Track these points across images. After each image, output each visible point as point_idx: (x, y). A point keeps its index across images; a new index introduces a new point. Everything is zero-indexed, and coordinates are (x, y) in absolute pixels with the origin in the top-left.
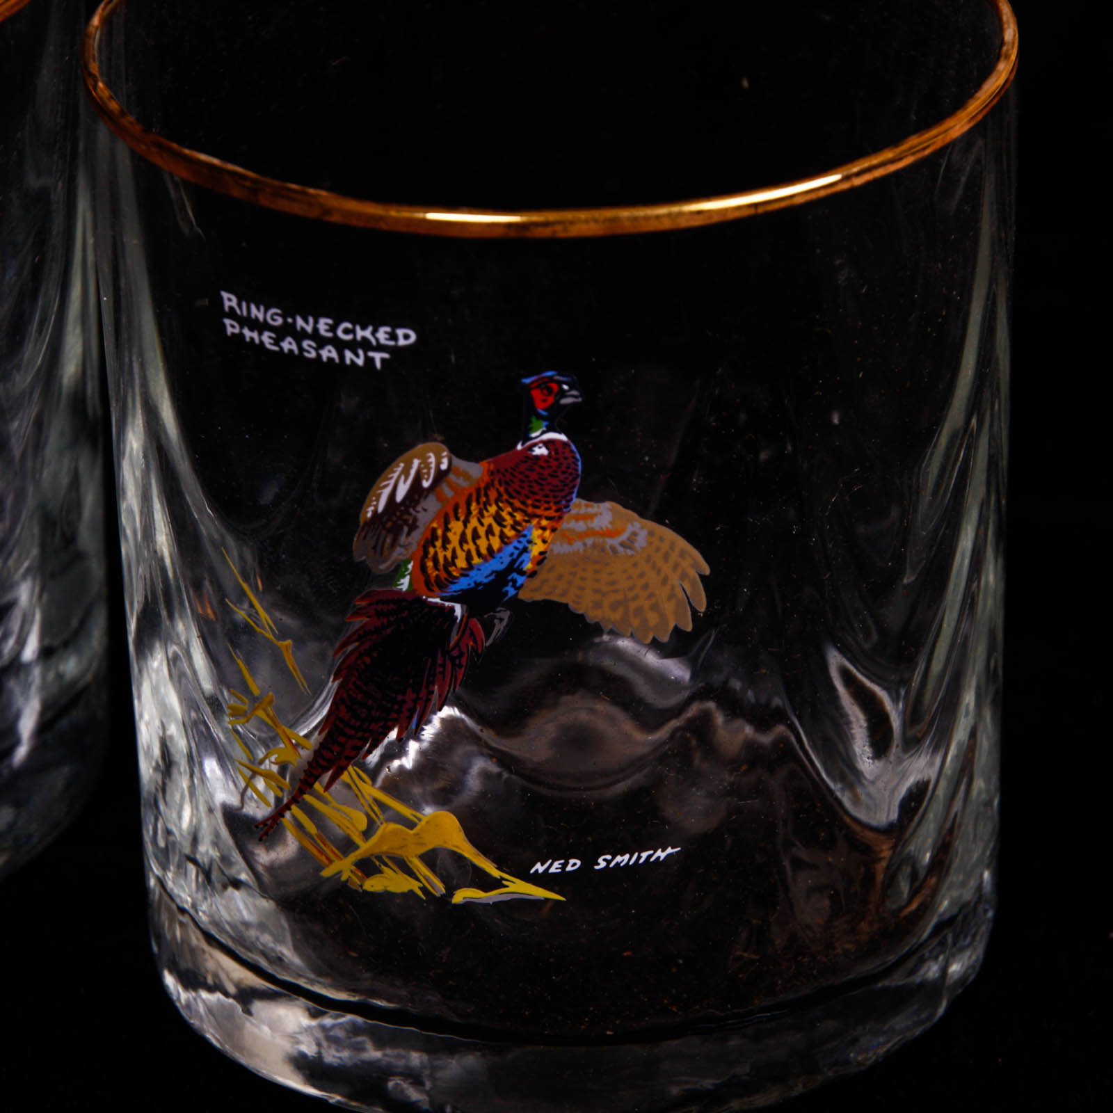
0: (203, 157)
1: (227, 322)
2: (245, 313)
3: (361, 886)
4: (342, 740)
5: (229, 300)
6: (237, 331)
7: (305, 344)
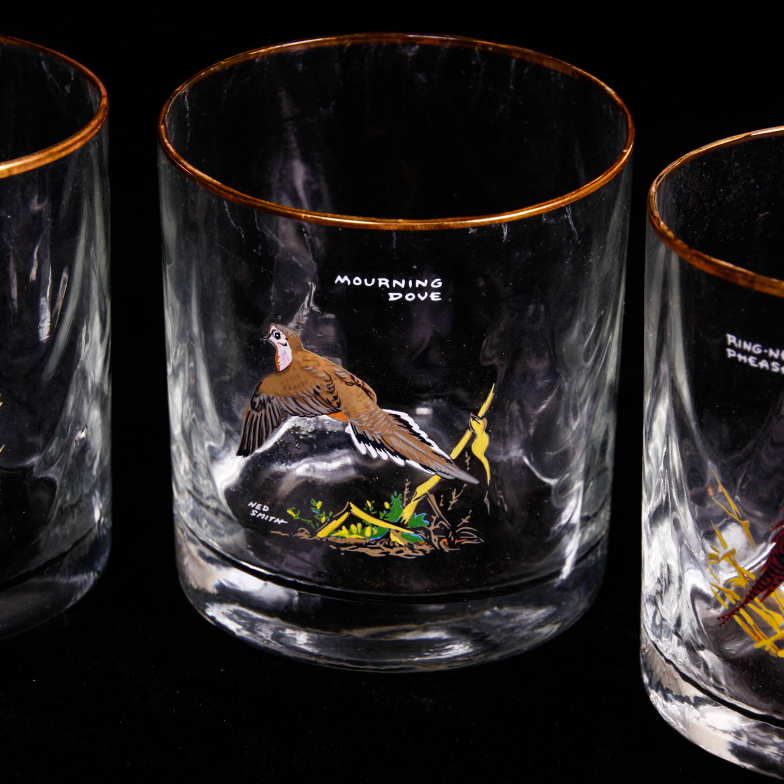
0: (723, 263)
1: (729, 350)
2: (740, 346)
3: (776, 654)
4: (772, 575)
5: (731, 339)
6: (734, 355)
7: (774, 364)
